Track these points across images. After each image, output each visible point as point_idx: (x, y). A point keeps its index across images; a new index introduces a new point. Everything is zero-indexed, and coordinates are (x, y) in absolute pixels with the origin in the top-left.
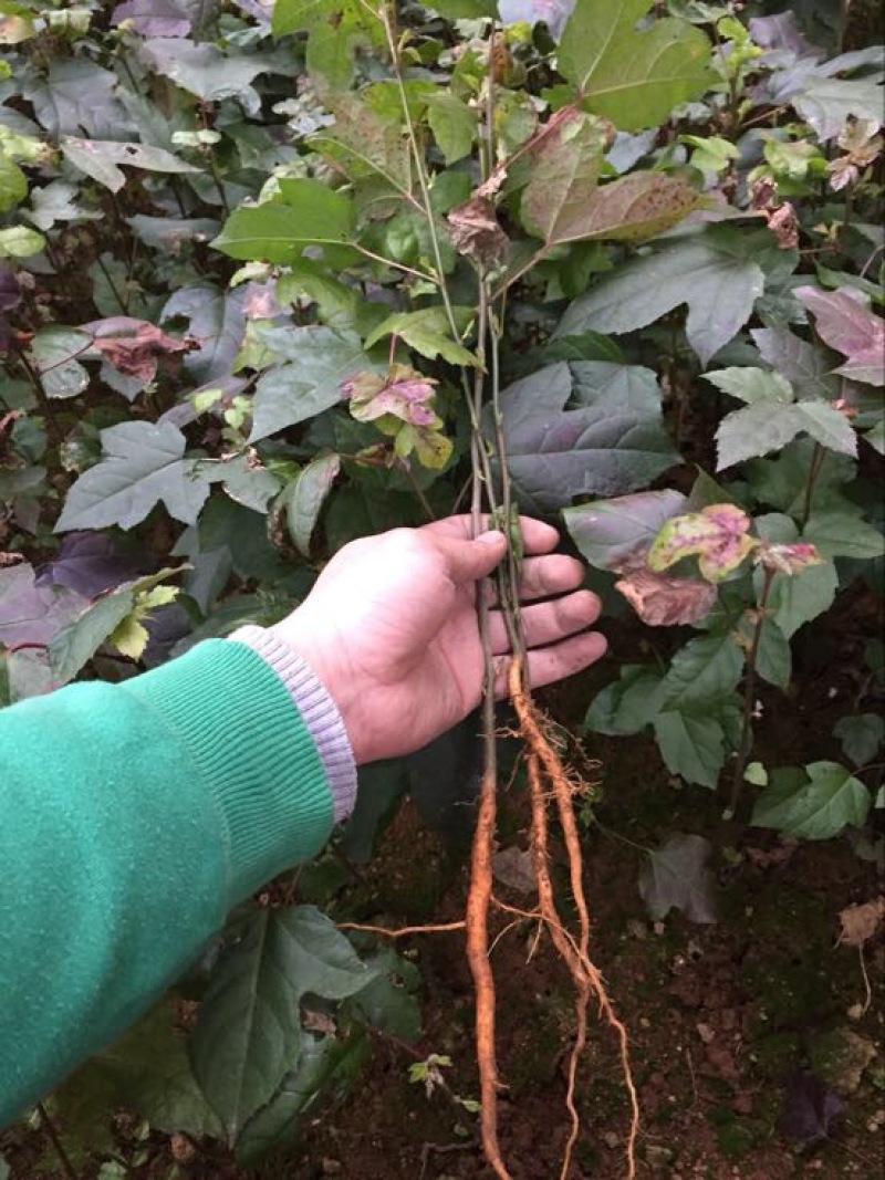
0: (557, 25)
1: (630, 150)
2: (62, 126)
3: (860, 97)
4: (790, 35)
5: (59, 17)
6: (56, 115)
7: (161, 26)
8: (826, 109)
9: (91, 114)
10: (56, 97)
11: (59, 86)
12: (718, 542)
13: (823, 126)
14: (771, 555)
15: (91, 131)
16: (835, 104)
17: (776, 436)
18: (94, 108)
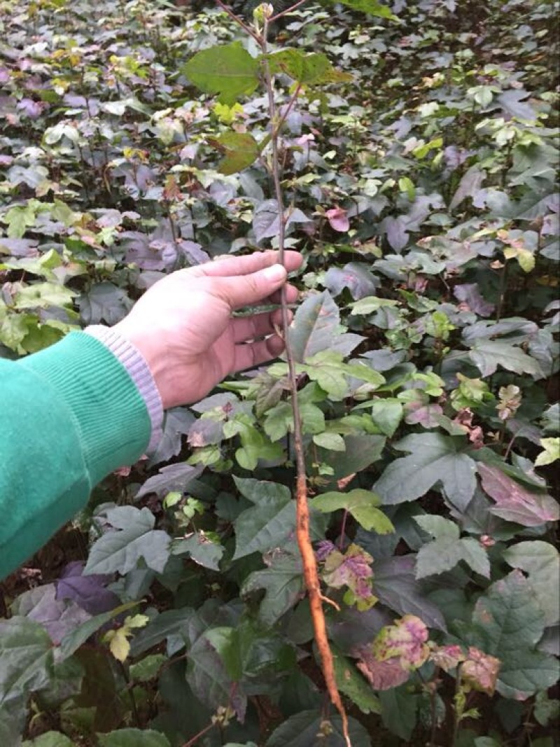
0: (355, 289)
1: (391, 359)
2: (93, 318)
3: (504, 353)
4: (475, 297)
5: (100, 265)
6: (91, 313)
7: (150, 264)
8: (486, 359)
9: (109, 312)
10: (92, 303)
11: (94, 296)
12: (411, 646)
13: (484, 369)
14: (438, 657)
15: (107, 321)
16: (492, 357)
17: (448, 561)
18: (111, 309)
